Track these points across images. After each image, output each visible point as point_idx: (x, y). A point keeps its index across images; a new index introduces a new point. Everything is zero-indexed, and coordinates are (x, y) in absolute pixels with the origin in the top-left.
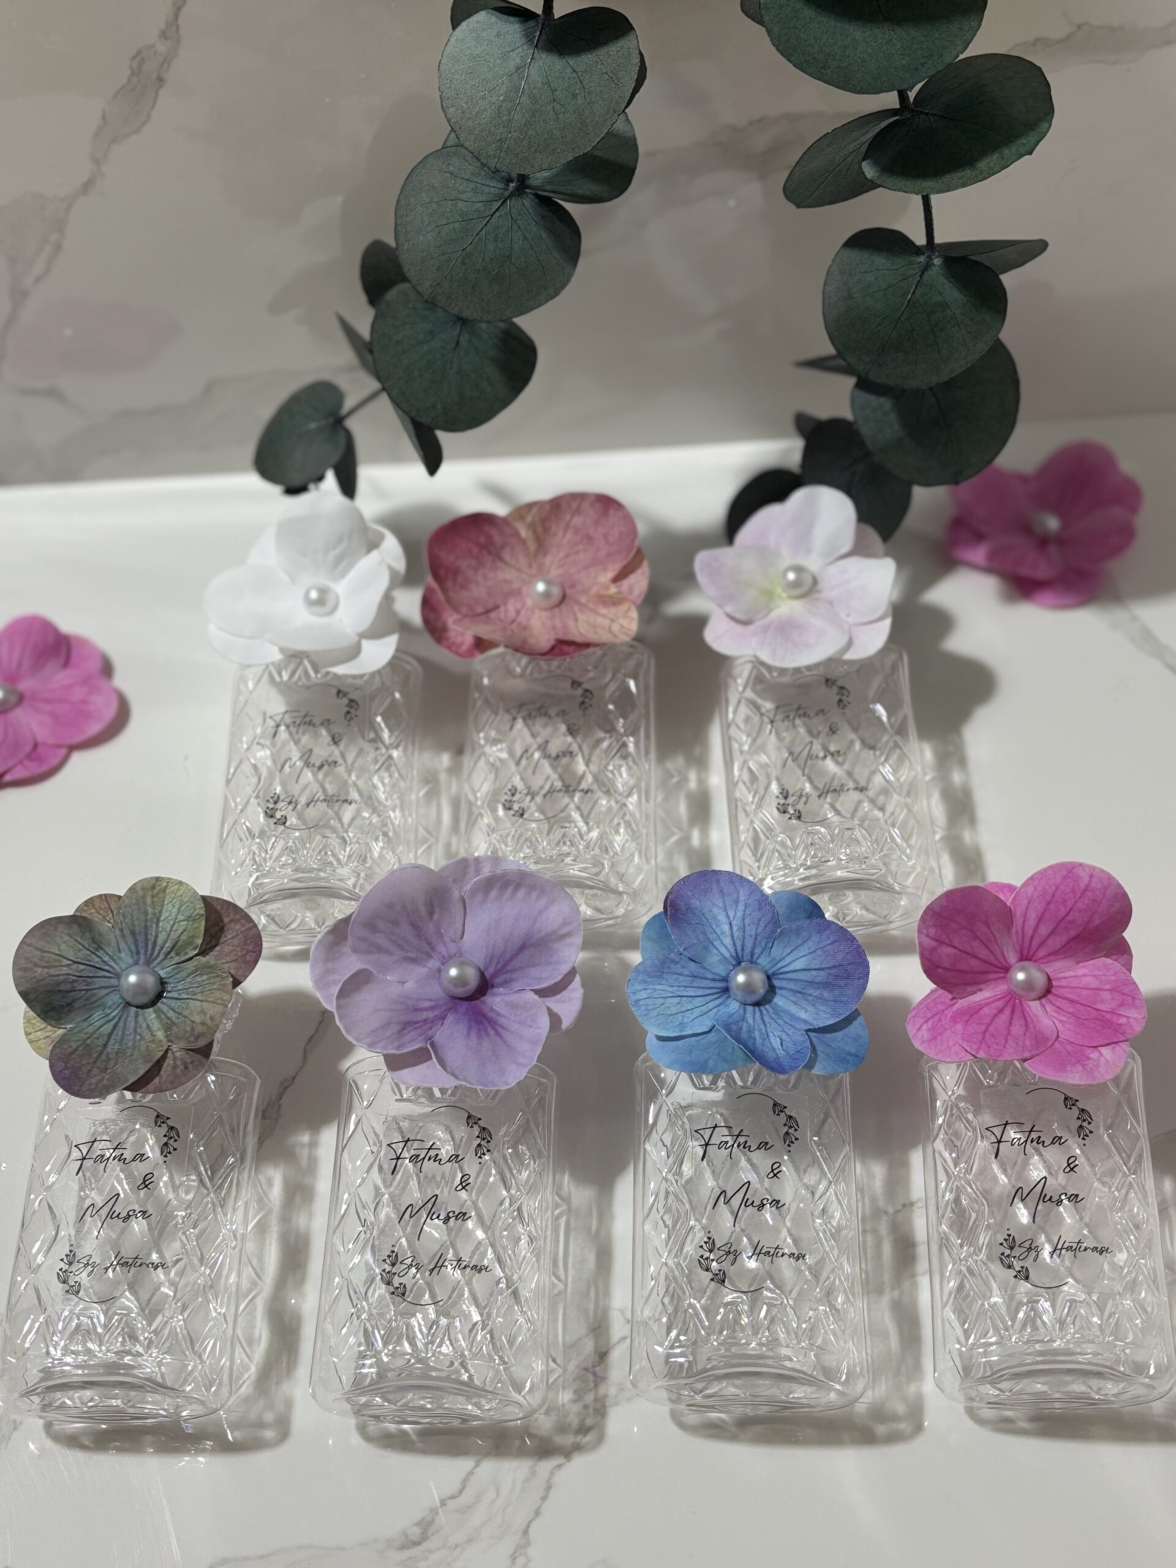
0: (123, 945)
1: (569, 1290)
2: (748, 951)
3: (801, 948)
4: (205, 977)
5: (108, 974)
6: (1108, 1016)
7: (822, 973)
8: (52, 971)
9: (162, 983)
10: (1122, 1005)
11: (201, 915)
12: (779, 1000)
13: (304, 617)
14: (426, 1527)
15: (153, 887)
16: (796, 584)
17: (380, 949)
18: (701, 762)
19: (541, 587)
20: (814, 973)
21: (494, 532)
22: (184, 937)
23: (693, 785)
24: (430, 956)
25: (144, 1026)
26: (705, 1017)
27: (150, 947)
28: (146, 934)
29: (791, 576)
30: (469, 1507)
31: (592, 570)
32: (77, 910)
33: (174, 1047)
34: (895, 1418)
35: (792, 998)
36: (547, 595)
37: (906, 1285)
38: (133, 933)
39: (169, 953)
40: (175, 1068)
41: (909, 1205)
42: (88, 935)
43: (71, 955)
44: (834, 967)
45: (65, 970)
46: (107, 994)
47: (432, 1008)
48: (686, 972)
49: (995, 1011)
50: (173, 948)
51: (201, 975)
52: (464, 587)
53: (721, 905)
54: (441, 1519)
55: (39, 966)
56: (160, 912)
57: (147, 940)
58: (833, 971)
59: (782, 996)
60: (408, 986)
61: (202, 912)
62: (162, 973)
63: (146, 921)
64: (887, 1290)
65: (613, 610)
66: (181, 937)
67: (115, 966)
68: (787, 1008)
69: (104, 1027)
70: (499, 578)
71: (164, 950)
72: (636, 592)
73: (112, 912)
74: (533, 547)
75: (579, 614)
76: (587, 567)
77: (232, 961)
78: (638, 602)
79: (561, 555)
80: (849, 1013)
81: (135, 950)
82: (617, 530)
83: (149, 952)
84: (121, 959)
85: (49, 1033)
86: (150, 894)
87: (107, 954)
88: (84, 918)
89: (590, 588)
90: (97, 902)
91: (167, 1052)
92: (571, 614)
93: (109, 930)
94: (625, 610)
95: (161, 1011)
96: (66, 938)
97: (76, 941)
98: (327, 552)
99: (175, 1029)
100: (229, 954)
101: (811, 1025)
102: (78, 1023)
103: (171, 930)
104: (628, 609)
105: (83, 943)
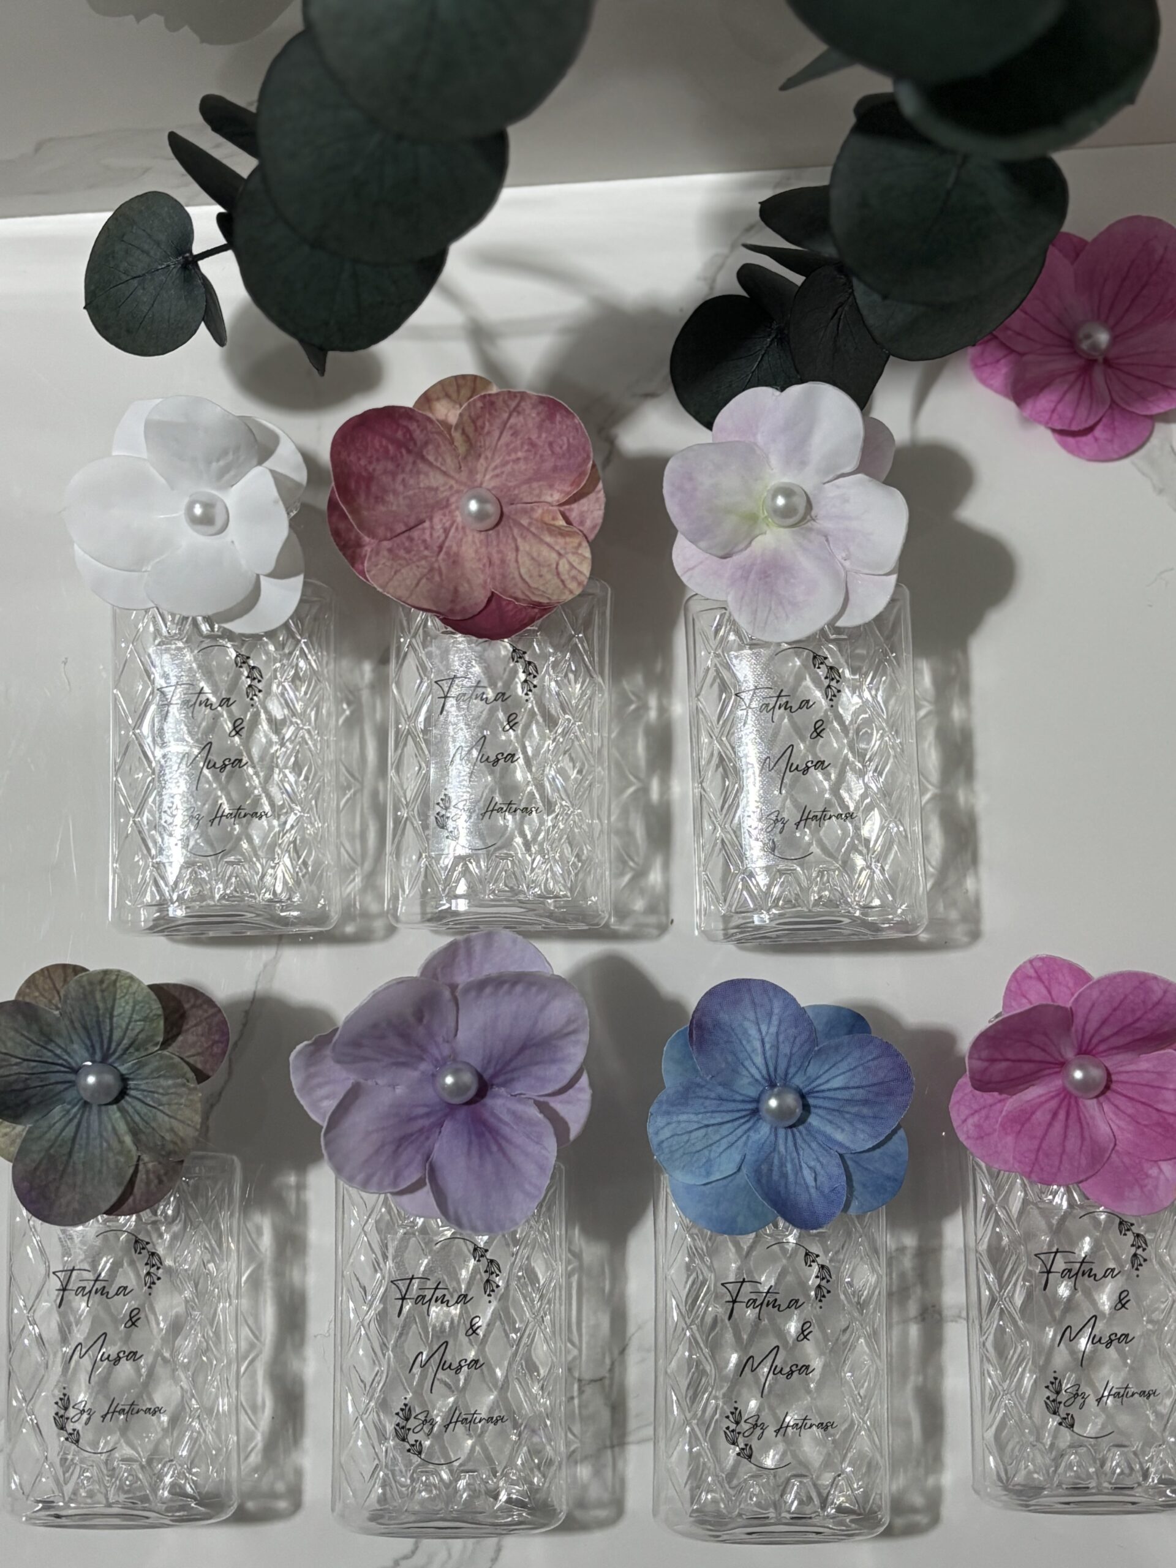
0: (74, 1037)
2: (781, 1071)
3: (840, 1065)
4: (170, 1082)
5: (63, 1069)
7: (861, 1091)
9: (124, 1079)
12: (813, 1120)
15: (101, 981)
16: (787, 512)
17: (366, 1059)
19: (474, 506)
20: (853, 1091)
22: (142, 1035)
24: (422, 1059)
25: (110, 1128)
27: (104, 1041)
28: (99, 1029)
29: (781, 501)
31: (535, 484)
32: (19, 994)
33: (146, 1158)
35: (829, 1117)
38: (85, 1027)
39: (127, 1049)
40: (150, 1183)
42: (35, 1027)
43: (19, 1052)
44: (874, 1085)
45: (15, 1069)
46: (66, 1089)
47: (427, 1115)
48: (713, 1095)
50: (130, 1046)
51: (165, 1077)
53: (752, 1018)
56: (113, 1007)
57: (101, 1035)
58: (874, 1089)
59: (818, 1115)
60: (399, 1090)
62: (123, 1069)
63: (98, 1016)
65: (561, 541)
66: (140, 1036)
67: (70, 1060)
68: (822, 1129)
69: (67, 1129)
70: (422, 485)
71: (122, 1046)
72: (588, 523)
73: (58, 993)
74: (462, 449)
75: (519, 540)
76: (529, 481)
77: (198, 1054)
78: (591, 537)
79: (498, 461)
80: (888, 1132)
81: (88, 1042)
82: (565, 439)
83: (105, 1046)
84: (75, 1051)
85: (8, 1130)
86: (98, 988)
87: (60, 1047)
88: (28, 1004)
89: (532, 509)
90: (40, 981)
91: (137, 1166)
92: (510, 541)
93: (58, 1019)
94: (576, 545)
95: (127, 1112)
96: (12, 1033)
97: (23, 1035)
98: (210, 463)
99: (143, 1137)
100: (194, 1045)
101: (847, 1148)
102: (37, 1121)
103: (127, 1028)
104: (580, 545)
105: (31, 1037)
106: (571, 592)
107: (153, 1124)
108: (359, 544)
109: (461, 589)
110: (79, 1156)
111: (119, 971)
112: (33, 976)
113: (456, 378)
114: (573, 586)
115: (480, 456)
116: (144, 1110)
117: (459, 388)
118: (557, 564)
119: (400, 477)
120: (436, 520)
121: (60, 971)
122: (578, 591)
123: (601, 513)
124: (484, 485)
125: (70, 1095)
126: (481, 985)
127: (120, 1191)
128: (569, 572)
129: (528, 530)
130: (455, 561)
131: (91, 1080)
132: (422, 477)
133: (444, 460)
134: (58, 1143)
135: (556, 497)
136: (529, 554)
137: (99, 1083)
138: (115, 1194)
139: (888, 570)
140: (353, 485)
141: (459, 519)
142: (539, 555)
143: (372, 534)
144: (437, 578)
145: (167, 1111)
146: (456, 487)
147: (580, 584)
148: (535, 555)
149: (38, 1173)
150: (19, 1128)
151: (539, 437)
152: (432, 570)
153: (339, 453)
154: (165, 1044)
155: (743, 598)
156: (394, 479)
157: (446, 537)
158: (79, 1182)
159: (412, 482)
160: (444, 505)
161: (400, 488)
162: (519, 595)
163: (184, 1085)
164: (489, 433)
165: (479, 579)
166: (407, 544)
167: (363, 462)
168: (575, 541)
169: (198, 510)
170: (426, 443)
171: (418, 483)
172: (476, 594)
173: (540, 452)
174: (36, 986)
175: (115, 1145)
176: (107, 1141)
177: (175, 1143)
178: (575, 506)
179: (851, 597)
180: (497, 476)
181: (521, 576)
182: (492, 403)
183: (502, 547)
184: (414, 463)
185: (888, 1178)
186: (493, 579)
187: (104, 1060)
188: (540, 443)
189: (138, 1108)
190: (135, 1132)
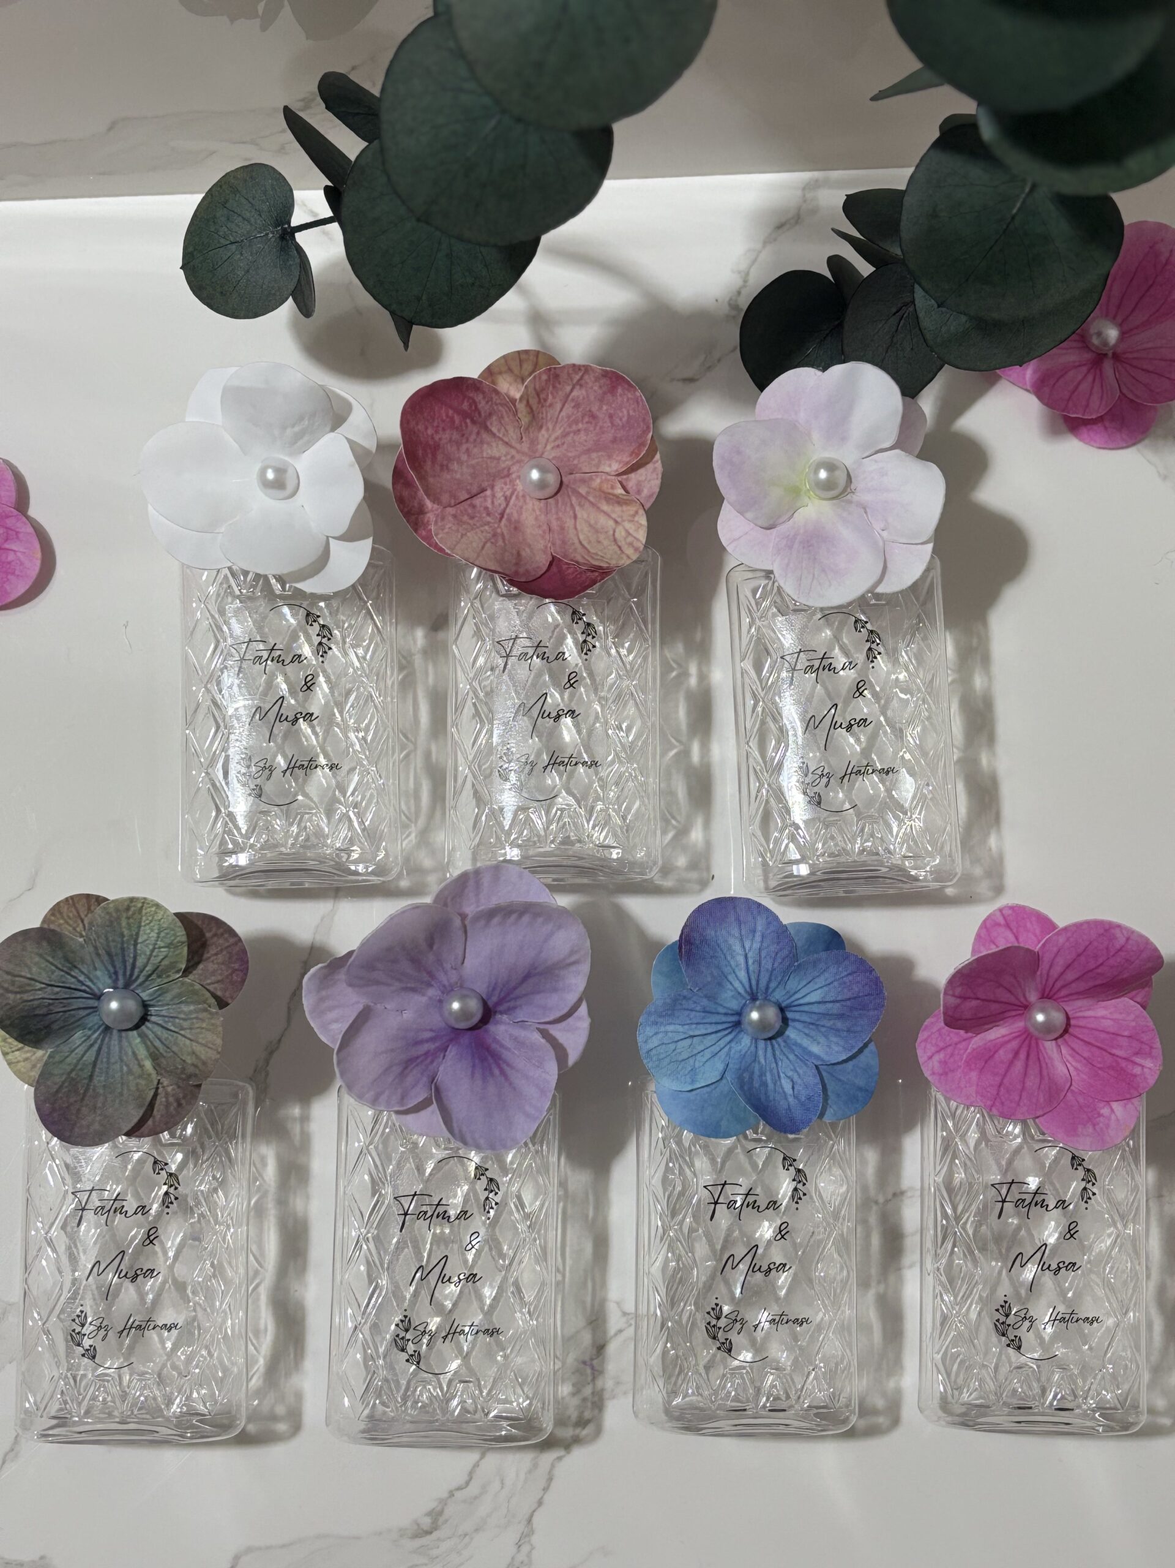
0: (98, 964)
1: (567, 1280)
2: (763, 985)
3: (818, 979)
4: (192, 1008)
5: (86, 995)
6: (1123, 1064)
7: (836, 1005)
8: (26, 997)
9: (145, 1005)
10: (1136, 1054)
11: (183, 943)
12: (791, 1033)
13: (261, 502)
14: (436, 1516)
15: (128, 909)
16: (828, 485)
17: (378, 983)
18: (702, 650)
19: (535, 475)
20: (830, 1005)
21: (479, 398)
22: (166, 962)
23: (693, 681)
24: (429, 985)
25: (130, 1053)
26: (716, 1058)
27: (129, 968)
28: (124, 956)
29: (823, 474)
30: (476, 1498)
31: (594, 455)
32: (44, 921)
33: (165, 1082)
34: (875, 1412)
35: (806, 1030)
36: (542, 484)
37: (892, 1278)
38: (109, 954)
39: (150, 976)
40: (168, 1105)
41: (899, 1195)
42: (60, 954)
43: (44, 977)
44: (849, 999)
45: (40, 994)
46: (88, 1015)
47: (433, 1039)
48: (698, 1008)
49: (1010, 1056)
50: (153, 972)
51: (186, 1002)
52: (444, 467)
53: (737, 935)
54: (449, 1511)
55: (11, 992)
56: (137, 934)
57: (124, 962)
58: (848, 1003)
59: (795, 1028)
60: (407, 1015)
61: (184, 939)
62: (145, 996)
63: (123, 943)
64: (873, 1284)
65: (618, 509)
66: (163, 963)
67: (92, 986)
68: (799, 1041)
69: (88, 1054)
70: (485, 455)
71: (145, 973)
72: (645, 492)
73: (82, 921)
74: (525, 420)
75: (577, 508)
76: (589, 451)
77: (218, 982)
78: (647, 506)
79: (558, 432)
80: (861, 1045)
81: (112, 970)
82: (625, 412)
83: (128, 973)
84: (98, 978)
85: (28, 1055)
86: (125, 915)
87: (82, 973)
88: (53, 931)
89: (591, 479)
90: (65, 910)
91: (157, 1088)
92: (568, 509)
93: (82, 946)
94: (632, 513)
95: (146, 1036)
96: (37, 959)
97: (48, 961)
98: (284, 428)
99: (164, 1062)
100: (213, 973)
101: (822, 1060)
102: (58, 1046)
103: (151, 955)
104: (637, 512)
105: (55, 963)
106: (628, 557)
107: (175, 1049)
108: (421, 511)
109: (523, 554)
110: (99, 1079)
111: (145, 899)
112: (58, 903)
113: (519, 352)
114: (629, 551)
115: (541, 427)
116: (164, 1035)
117: (521, 362)
118: (614, 531)
119: (464, 447)
120: (497, 488)
121: (84, 900)
122: (634, 557)
123: (658, 482)
124: (546, 455)
125: (93, 1020)
126: (490, 914)
127: (141, 1112)
128: (625, 539)
129: (586, 498)
130: (516, 527)
131: (114, 1005)
132: (485, 446)
133: (507, 431)
134: (79, 1067)
135: (615, 466)
136: (587, 522)
137: (121, 1009)
138: (136, 1116)
139: (925, 539)
140: (420, 453)
141: (520, 487)
142: (596, 523)
143: (436, 500)
144: (500, 543)
145: (189, 1036)
146: (518, 457)
147: (636, 549)
148: (592, 522)
149: (60, 1095)
150: (40, 1053)
151: (600, 408)
152: (495, 535)
153: (408, 423)
154: (187, 972)
155: (788, 565)
156: (458, 449)
157: (507, 505)
158: (99, 1105)
159: (475, 451)
160: (506, 474)
161: (464, 457)
162: (581, 560)
163: (205, 1010)
164: (551, 405)
165: (541, 544)
166: (470, 511)
167: (430, 431)
168: (631, 509)
169: (270, 475)
170: (490, 415)
171: (482, 452)
172: (538, 558)
173: (600, 424)
174: (61, 913)
175: (136, 1069)
176: (127, 1066)
177: (195, 1066)
178: (632, 475)
179: (889, 565)
180: (558, 446)
181: (580, 542)
182: (557, 376)
183: (560, 514)
184: (478, 433)
185: (860, 1089)
186: (554, 544)
187: (126, 986)
188: (600, 415)
189: (159, 1033)
190: (155, 1057)
